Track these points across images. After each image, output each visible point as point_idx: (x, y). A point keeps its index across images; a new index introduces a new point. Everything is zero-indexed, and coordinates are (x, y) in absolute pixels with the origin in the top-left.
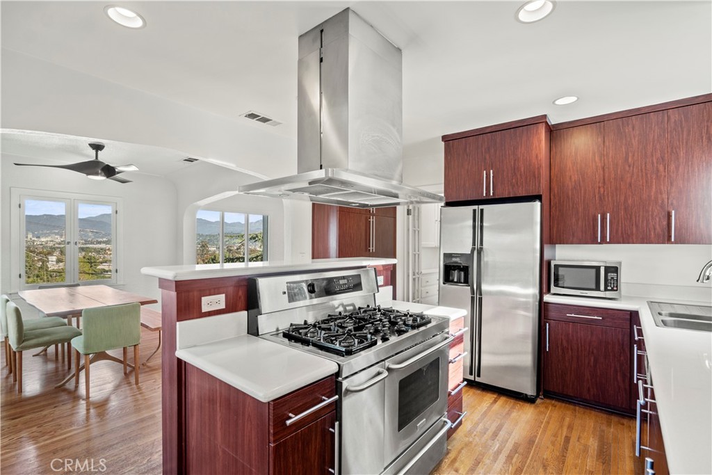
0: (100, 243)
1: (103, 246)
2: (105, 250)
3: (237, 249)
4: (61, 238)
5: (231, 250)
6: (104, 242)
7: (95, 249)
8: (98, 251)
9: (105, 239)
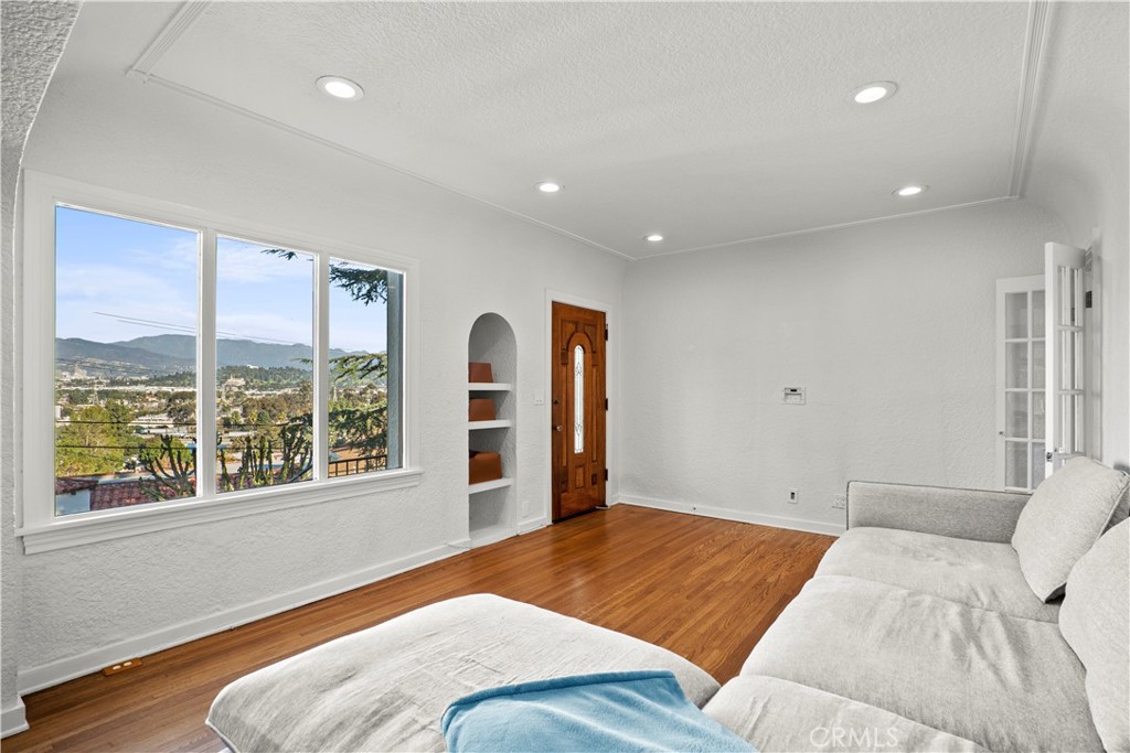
0: (135, 383)
1: (140, 388)
2: (144, 396)
3: (361, 394)
4: (72, 375)
5: (350, 395)
6: (142, 382)
7: (127, 393)
8: (132, 397)
9: (144, 378)
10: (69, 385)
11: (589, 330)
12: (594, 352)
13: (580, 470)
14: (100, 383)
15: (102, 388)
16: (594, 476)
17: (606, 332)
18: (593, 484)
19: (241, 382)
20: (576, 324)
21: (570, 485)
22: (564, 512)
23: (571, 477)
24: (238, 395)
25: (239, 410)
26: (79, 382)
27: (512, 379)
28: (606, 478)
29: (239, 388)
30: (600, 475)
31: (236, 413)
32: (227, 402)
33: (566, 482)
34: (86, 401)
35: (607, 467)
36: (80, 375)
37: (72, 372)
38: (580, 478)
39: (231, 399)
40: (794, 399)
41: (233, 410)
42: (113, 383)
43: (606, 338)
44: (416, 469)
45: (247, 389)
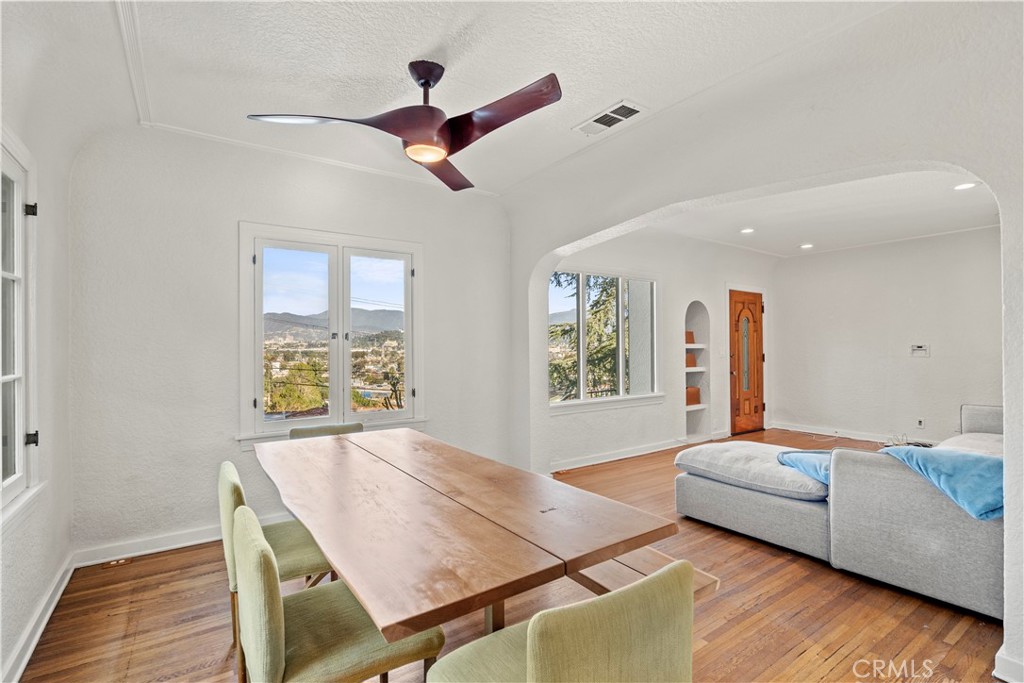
10: (283, 347)
11: (751, 306)
12: (755, 322)
13: (747, 402)
14: (302, 345)
15: (304, 349)
16: (756, 407)
17: (763, 307)
18: (756, 412)
19: (395, 344)
20: (743, 303)
21: (741, 412)
22: (738, 431)
23: (741, 406)
24: (393, 354)
25: (395, 366)
26: (289, 345)
27: (707, 340)
28: (764, 409)
29: (393, 348)
30: (760, 408)
31: (392, 368)
32: (386, 360)
33: (738, 409)
34: (293, 359)
35: (765, 401)
36: (289, 340)
37: (285, 338)
38: (747, 407)
39: (388, 357)
40: (920, 353)
41: (390, 366)
42: (310, 345)
43: (763, 311)
44: (661, 394)
45: (399, 349)
